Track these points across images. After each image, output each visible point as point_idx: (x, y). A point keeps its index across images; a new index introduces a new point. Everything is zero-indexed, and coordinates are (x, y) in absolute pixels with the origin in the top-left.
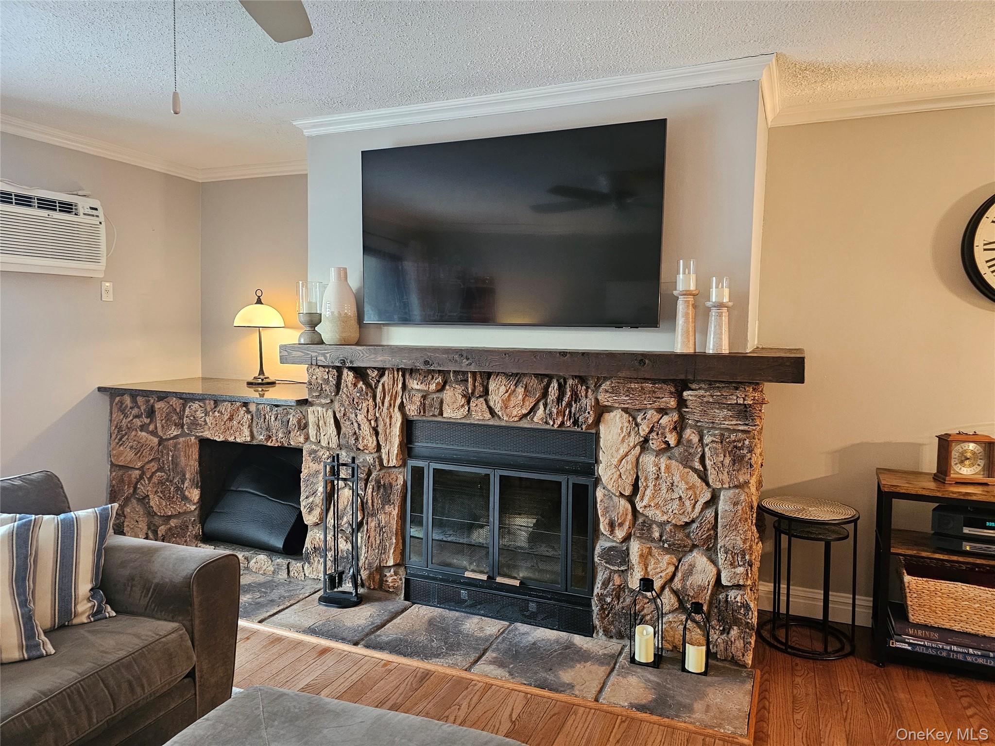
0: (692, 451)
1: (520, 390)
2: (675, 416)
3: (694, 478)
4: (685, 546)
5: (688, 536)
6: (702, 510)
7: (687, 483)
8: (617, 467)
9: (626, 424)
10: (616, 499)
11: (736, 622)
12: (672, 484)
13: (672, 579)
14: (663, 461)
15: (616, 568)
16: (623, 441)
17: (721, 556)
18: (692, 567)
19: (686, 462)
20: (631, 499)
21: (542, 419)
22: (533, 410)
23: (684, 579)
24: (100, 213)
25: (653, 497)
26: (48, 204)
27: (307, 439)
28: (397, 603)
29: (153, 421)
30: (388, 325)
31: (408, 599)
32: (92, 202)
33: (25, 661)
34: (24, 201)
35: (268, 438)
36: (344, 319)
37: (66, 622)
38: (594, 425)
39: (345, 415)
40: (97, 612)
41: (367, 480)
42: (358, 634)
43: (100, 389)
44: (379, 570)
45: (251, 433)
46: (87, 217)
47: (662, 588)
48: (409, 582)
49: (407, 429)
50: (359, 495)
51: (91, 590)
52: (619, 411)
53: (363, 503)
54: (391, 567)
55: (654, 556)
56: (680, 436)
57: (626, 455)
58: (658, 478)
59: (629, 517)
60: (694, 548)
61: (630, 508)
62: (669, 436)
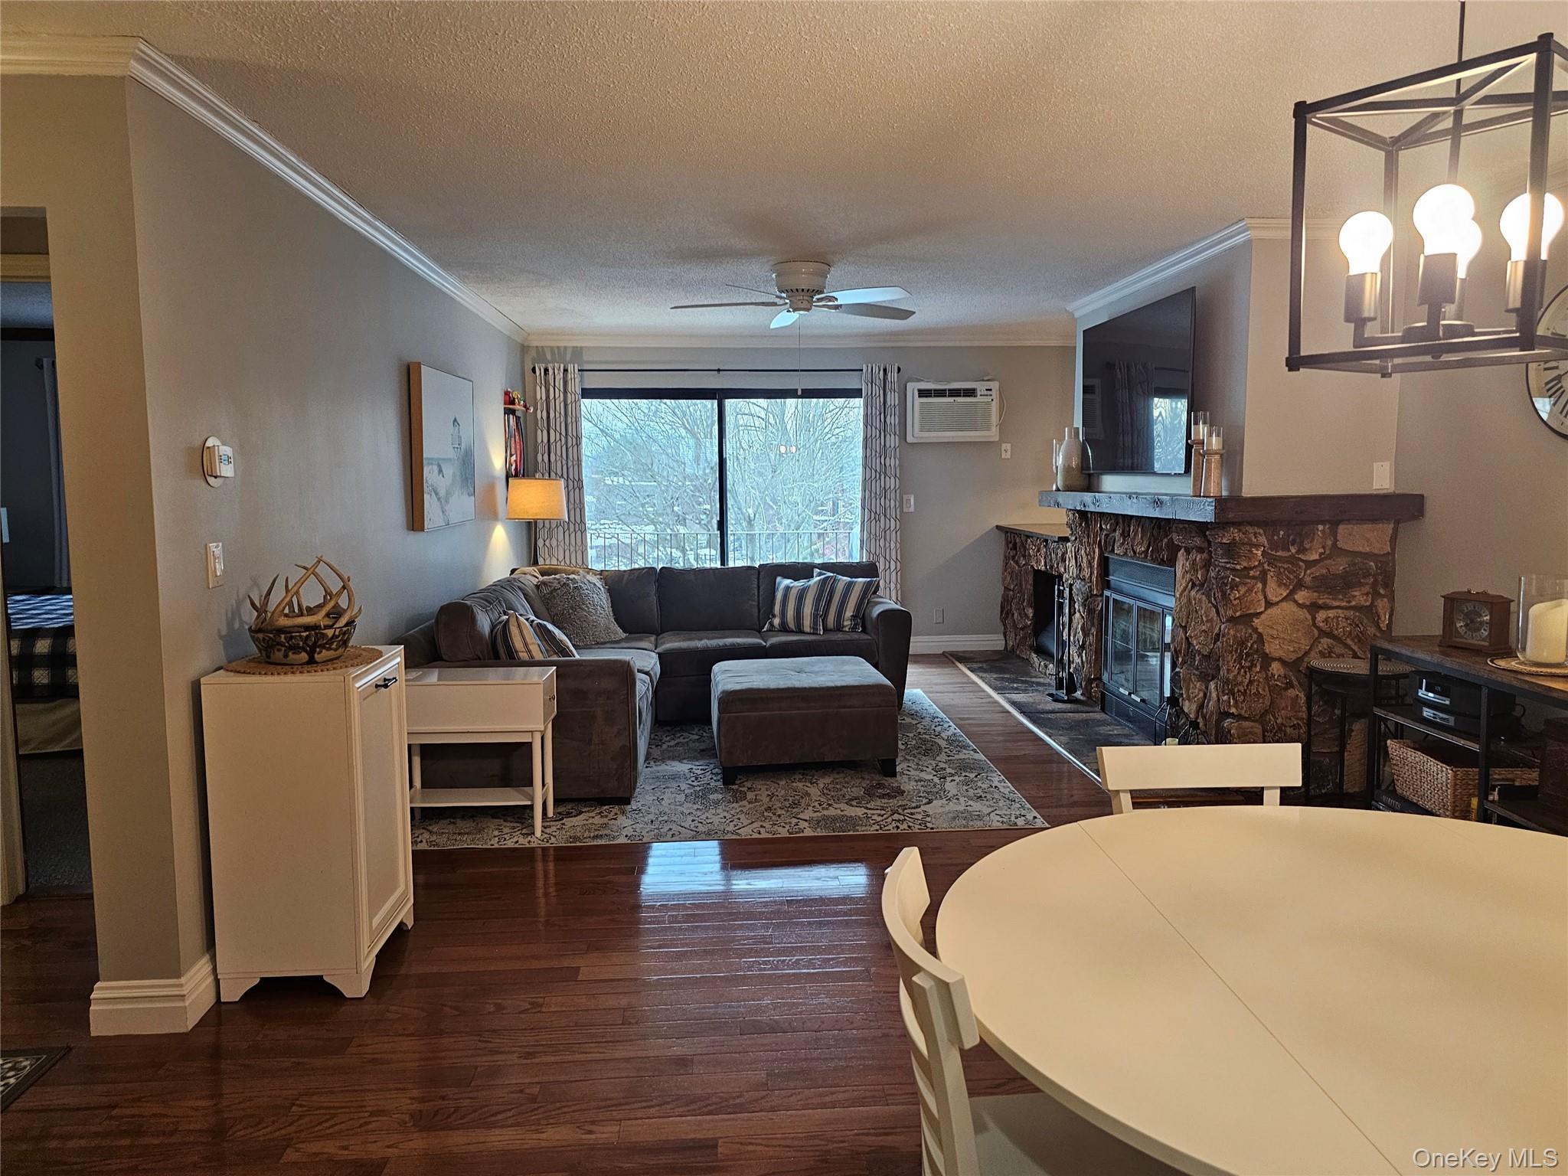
3: (1214, 613)
4: (1208, 676)
5: (1209, 666)
6: (1214, 643)
8: (1180, 600)
9: (1185, 562)
10: (1178, 629)
14: (1199, 596)
16: (1183, 577)
18: (1210, 693)
19: (1208, 597)
20: (1186, 630)
21: (1150, 556)
23: (1207, 705)
24: (993, 393)
26: (955, 393)
27: (1065, 569)
28: (1092, 709)
29: (1016, 554)
30: (1102, 474)
31: (1103, 710)
32: (991, 385)
33: (811, 634)
34: (940, 393)
35: (1051, 567)
36: (1068, 469)
37: (839, 628)
38: (1172, 562)
39: (1078, 550)
40: (853, 629)
41: (1085, 605)
42: (1033, 711)
43: (997, 526)
44: (1090, 681)
45: (1045, 562)
46: (983, 397)
47: (1198, 712)
48: (1103, 694)
49: (1104, 563)
50: (1083, 617)
51: (851, 616)
52: (1183, 550)
53: (1084, 624)
54: (1094, 679)
55: (1192, 681)
56: (1208, 571)
57: (1185, 589)
58: (1196, 611)
59: (1184, 646)
60: (1212, 677)
61: (1184, 637)
62: (1199, 572)
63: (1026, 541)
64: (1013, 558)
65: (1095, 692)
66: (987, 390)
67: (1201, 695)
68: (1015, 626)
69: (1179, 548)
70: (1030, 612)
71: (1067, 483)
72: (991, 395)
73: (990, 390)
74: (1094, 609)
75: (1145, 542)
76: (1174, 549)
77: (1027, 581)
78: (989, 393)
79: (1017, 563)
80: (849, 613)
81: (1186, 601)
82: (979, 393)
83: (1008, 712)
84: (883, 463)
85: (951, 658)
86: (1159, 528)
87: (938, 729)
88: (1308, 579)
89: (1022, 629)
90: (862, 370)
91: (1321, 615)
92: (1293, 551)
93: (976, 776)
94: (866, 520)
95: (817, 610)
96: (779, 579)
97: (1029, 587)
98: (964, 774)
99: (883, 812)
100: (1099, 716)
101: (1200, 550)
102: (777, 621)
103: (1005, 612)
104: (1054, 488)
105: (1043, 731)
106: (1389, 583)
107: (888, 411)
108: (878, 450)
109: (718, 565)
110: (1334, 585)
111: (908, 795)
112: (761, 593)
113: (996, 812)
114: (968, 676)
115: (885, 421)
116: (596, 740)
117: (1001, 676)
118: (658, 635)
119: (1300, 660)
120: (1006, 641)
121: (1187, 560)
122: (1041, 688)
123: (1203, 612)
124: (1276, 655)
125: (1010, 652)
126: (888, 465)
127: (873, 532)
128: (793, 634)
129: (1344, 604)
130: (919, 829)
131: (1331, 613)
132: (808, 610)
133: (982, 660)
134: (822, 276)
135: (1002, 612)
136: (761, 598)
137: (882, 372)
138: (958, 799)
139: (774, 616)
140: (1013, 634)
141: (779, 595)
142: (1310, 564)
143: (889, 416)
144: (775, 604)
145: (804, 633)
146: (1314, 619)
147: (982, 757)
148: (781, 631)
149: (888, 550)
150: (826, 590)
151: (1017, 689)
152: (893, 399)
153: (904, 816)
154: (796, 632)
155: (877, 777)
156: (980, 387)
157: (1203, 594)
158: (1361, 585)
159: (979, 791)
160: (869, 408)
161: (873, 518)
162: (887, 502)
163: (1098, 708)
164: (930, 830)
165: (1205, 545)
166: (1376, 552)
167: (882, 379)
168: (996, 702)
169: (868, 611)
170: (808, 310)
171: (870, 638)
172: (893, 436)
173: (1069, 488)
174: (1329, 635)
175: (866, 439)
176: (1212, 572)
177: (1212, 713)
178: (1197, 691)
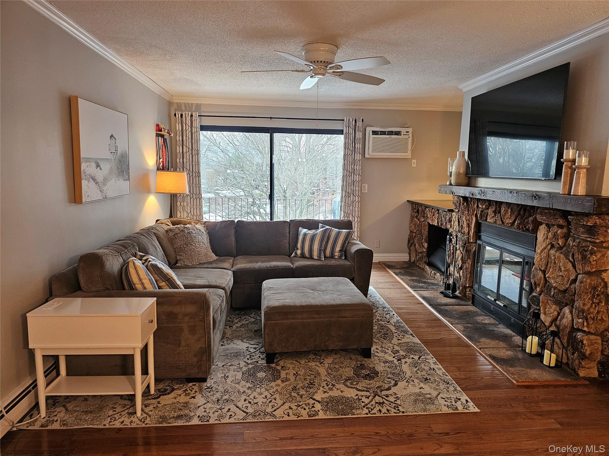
0: (569, 250)
1: (509, 210)
2: (565, 230)
3: (570, 266)
4: (562, 303)
5: (564, 298)
6: (570, 285)
8: (541, 254)
9: (546, 232)
10: (538, 271)
11: (578, 349)
12: (560, 267)
13: (555, 319)
14: (557, 254)
15: (535, 307)
16: (544, 241)
17: (574, 311)
18: (564, 314)
19: (567, 256)
20: (544, 272)
21: (516, 226)
22: (515, 221)
25: (553, 273)
26: (391, 133)
27: (451, 227)
28: (466, 303)
29: (419, 215)
30: (478, 177)
31: (473, 303)
32: (408, 130)
33: (317, 260)
34: (383, 133)
35: (442, 224)
36: (458, 174)
37: (332, 256)
38: (535, 230)
39: (461, 217)
40: (340, 257)
41: (464, 247)
42: (436, 304)
43: (408, 201)
44: (465, 288)
45: (438, 222)
46: (404, 136)
47: (552, 323)
48: (473, 296)
49: (478, 226)
50: (462, 253)
51: (340, 250)
52: (544, 226)
53: (462, 257)
54: (468, 287)
55: (549, 304)
56: (567, 240)
57: (545, 248)
58: (555, 263)
59: (542, 281)
60: (566, 305)
61: (543, 277)
62: (560, 240)
63: (425, 209)
64: (417, 217)
65: (468, 294)
66: (407, 132)
67: (556, 313)
68: (416, 251)
69: (541, 224)
70: (426, 245)
71: (457, 181)
72: (408, 135)
73: (408, 132)
74: (470, 250)
75: (512, 217)
76: (537, 225)
77: (424, 230)
78: (408, 133)
79: (418, 219)
80: (338, 248)
81: (545, 255)
82: (402, 133)
83: (422, 304)
84: (353, 168)
85: (384, 266)
86: (525, 210)
87: (388, 316)
89: (420, 253)
90: (344, 120)
93: (419, 358)
94: (343, 196)
95: (321, 247)
96: (300, 229)
97: (425, 232)
98: (411, 356)
99: (368, 394)
100: (472, 308)
101: (560, 227)
102: (299, 252)
103: (411, 243)
104: (448, 183)
105: (446, 320)
107: (357, 142)
108: (351, 161)
109: (268, 220)
111: (381, 376)
112: (291, 236)
113: (441, 395)
114: (394, 278)
115: (355, 147)
116: (183, 343)
117: (412, 278)
118: (235, 257)
120: (410, 257)
121: (549, 232)
122: (435, 287)
123: (561, 264)
125: (412, 263)
126: (355, 169)
127: (347, 202)
128: (307, 259)
130: (395, 413)
132: (316, 247)
133: (399, 267)
134: (333, 53)
135: (408, 243)
136: (290, 238)
137: (354, 121)
138: (413, 381)
139: (297, 249)
140: (414, 255)
141: (301, 238)
143: (357, 144)
144: (298, 243)
145: (314, 259)
147: (417, 340)
148: (301, 257)
149: (354, 211)
150: (326, 236)
151: (422, 287)
152: (359, 135)
153: (383, 398)
154: (309, 258)
155: (360, 358)
156: (403, 130)
157: (561, 253)
159: (424, 373)
160: (347, 139)
161: (347, 195)
162: (355, 187)
163: (470, 303)
164: (401, 414)
165: (566, 224)
167: (354, 125)
168: (414, 296)
169: (348, 248)
170: (324, 75)
171: (350, 264)
172: (358, 154)
173: (458, 185)
175: (345, 155)
176: (570, 242)
177: (566, 327)
178: (552, 310)
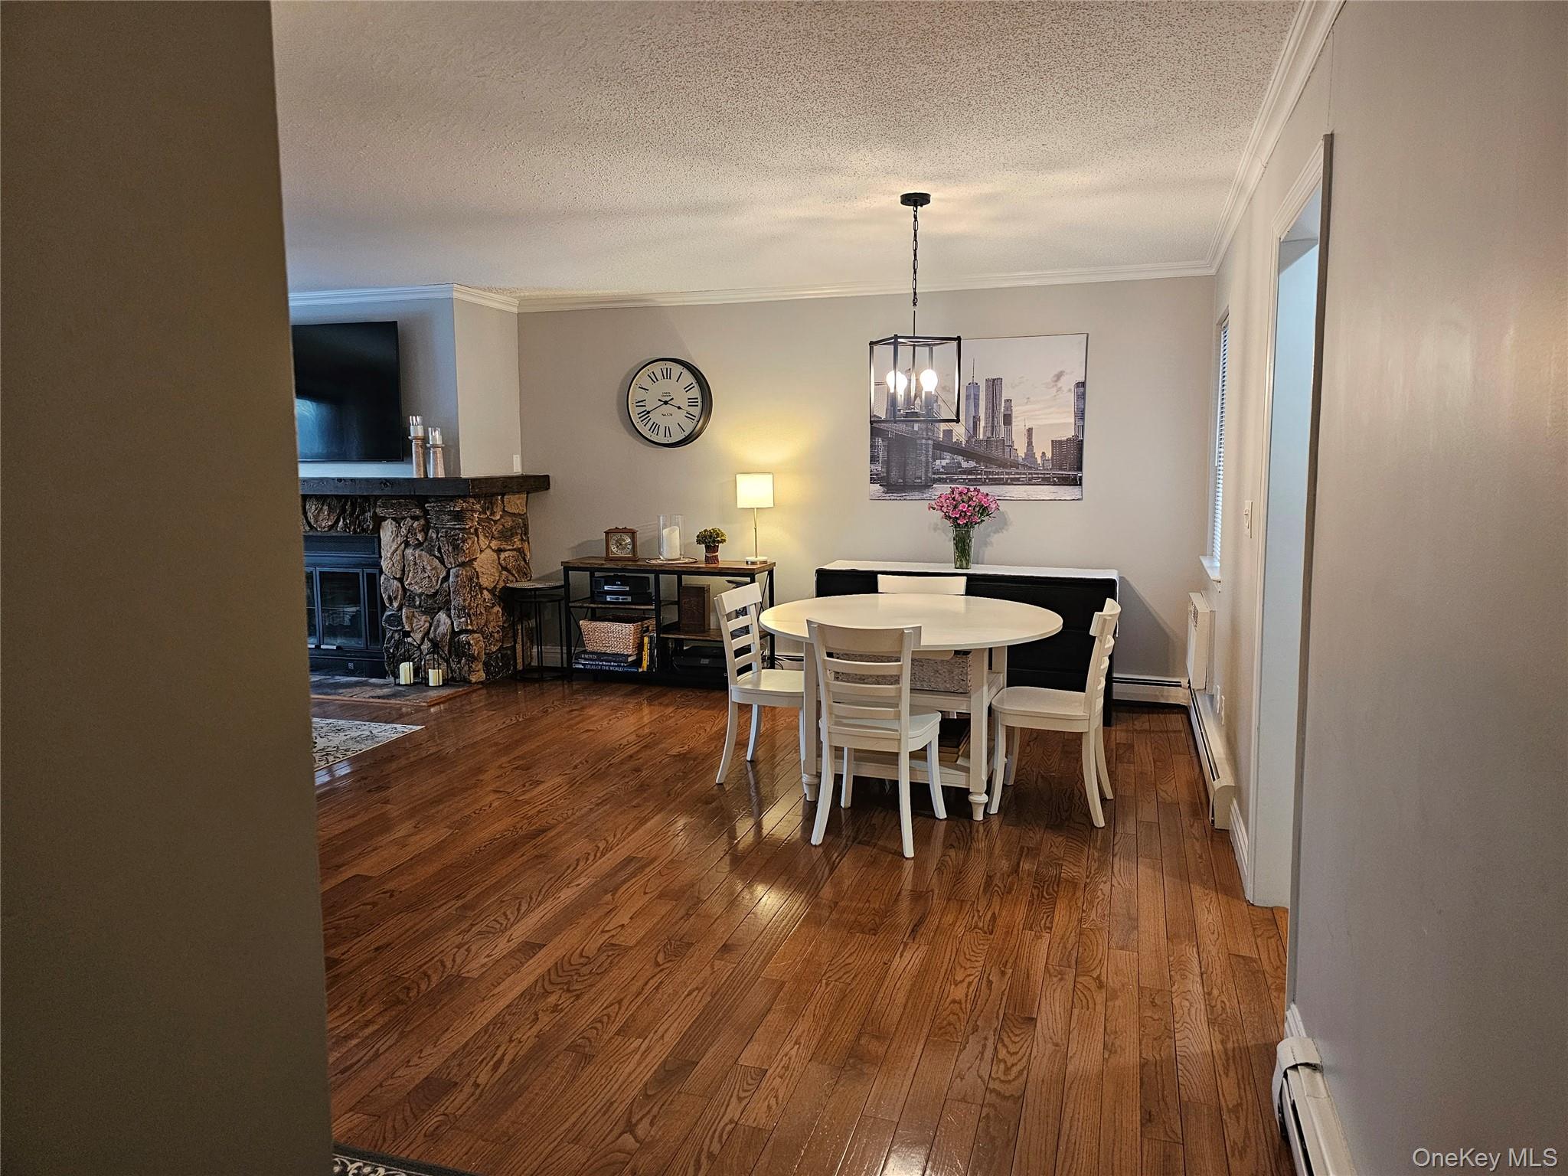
0: (433, 544)
1: (326, 508)
2: (422, 522)
3: (437, 562)
4: (435, 609)
5: (435, 602)
6: (441, 585)
7: (431, 566)
8: (391, 559)
9: (395, 529)
10: (392, 581)
11: (464, 654)
12: (423, 567)
13: (427, 633)
14: (417, 552)
15: (395, 628)
16: (393, 541)
17: (453, 612)
18: (439, 621)
19: (431, 553)
20: (401, 580)
21: (342, 528)
22: (337, 522)
23: (435, 631)
25: (414, 578)
38: (377, 528)
52: (389, 521)
55: (415, 617)
56: (426, 534)
57: (396, 550)
58: (415, 564)
59: (400, 592)
60: (440, 609)
61: (400, 586)
62: (418, 535)
67: (427, 624)
69: (384, 519)
75: (332, 517)
76: (378, 521)
81: (398, 558)
86: (353, 502)
88: (495, 533)
91: (503, 556)
92: (488, 514)
101: (415, 518)
106: (526, 534)
110: (506, 535)
113: (374, 731)
119: (495, 587)
121: (398, 527)
124: (485, 586)
129: (511, 547)
131: (507, 554)
142: (496, 522)
146: (499, 558)
157: (422, 550)
158: (517, 534)
166: (520, 512)
174: (505, 569)
176: (432, 534)
177: (444, 635)
178: (422, 623)
